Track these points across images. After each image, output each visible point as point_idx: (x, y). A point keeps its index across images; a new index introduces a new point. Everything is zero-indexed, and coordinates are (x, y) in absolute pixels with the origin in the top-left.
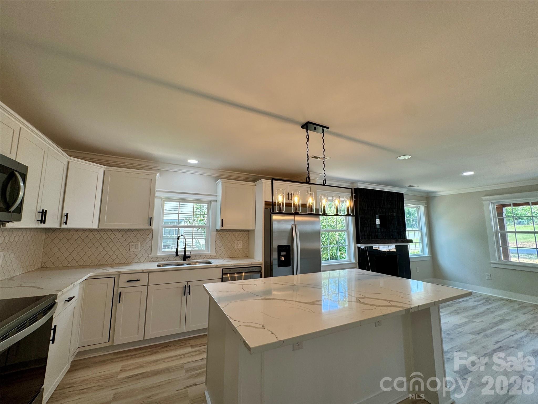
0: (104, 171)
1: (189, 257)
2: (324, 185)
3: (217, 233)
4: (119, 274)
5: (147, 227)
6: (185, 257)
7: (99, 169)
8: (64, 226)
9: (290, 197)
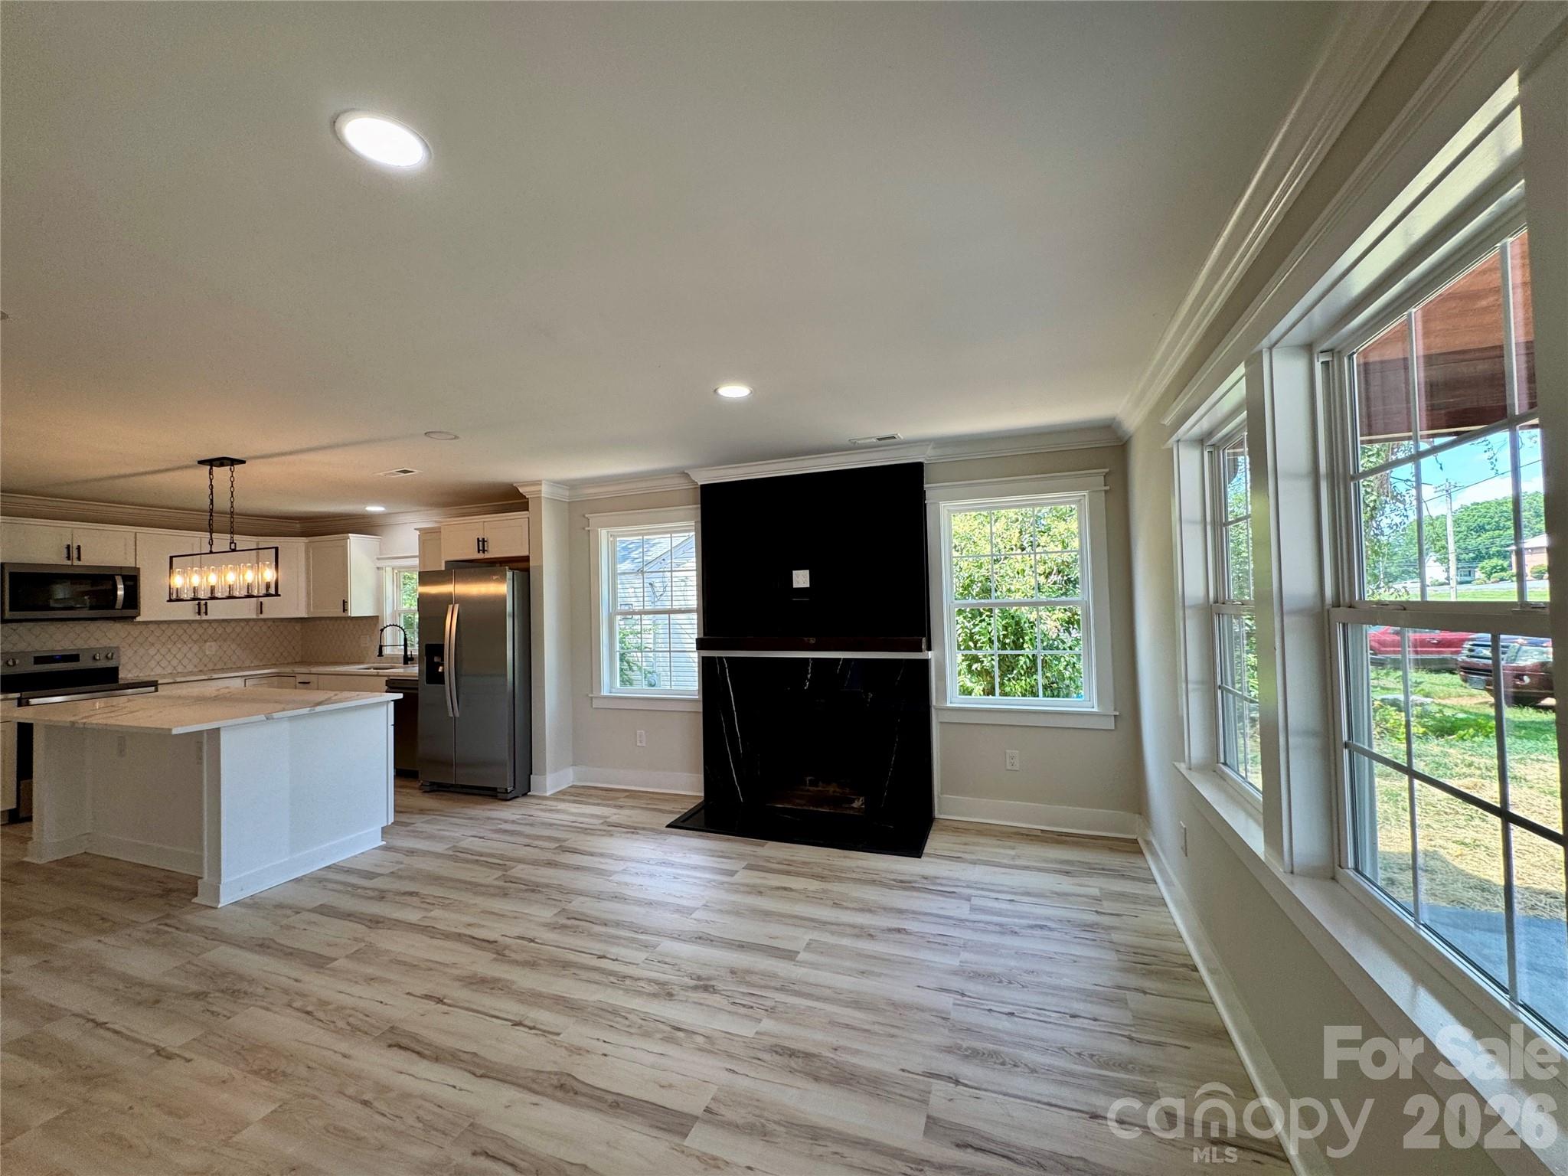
0: (307, 543)
1: (411, 659)
2: (234, 550)
5: (343, 615)
6: (407, 660)
8: (262, 616)
9: (482, 545)
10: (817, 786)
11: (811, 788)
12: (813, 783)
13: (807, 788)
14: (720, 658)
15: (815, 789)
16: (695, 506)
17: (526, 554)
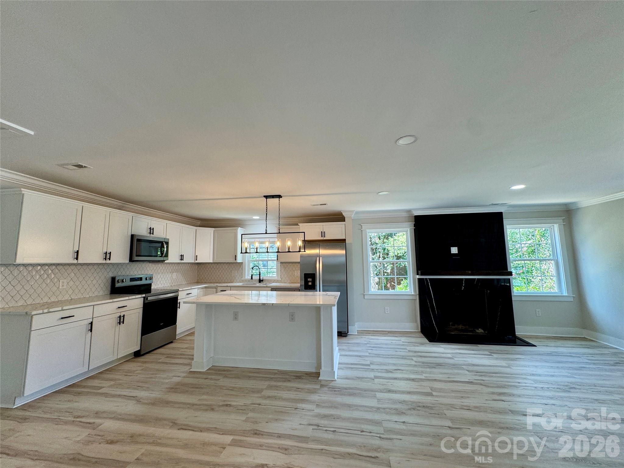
0: (214, 231)
1: (262, 281)
3: (281, 264)
4: (217, 286)
5: (235, 261)
6: (260, 281)
7: (211, 230)
9: (323, 234)
10: (455, 326)
11: (452, 327)
12: (453, 325)
13: (451, 327)
14: (426, 279)
15: (454, 327)
16: (412, 223)
17: (344, 238)
